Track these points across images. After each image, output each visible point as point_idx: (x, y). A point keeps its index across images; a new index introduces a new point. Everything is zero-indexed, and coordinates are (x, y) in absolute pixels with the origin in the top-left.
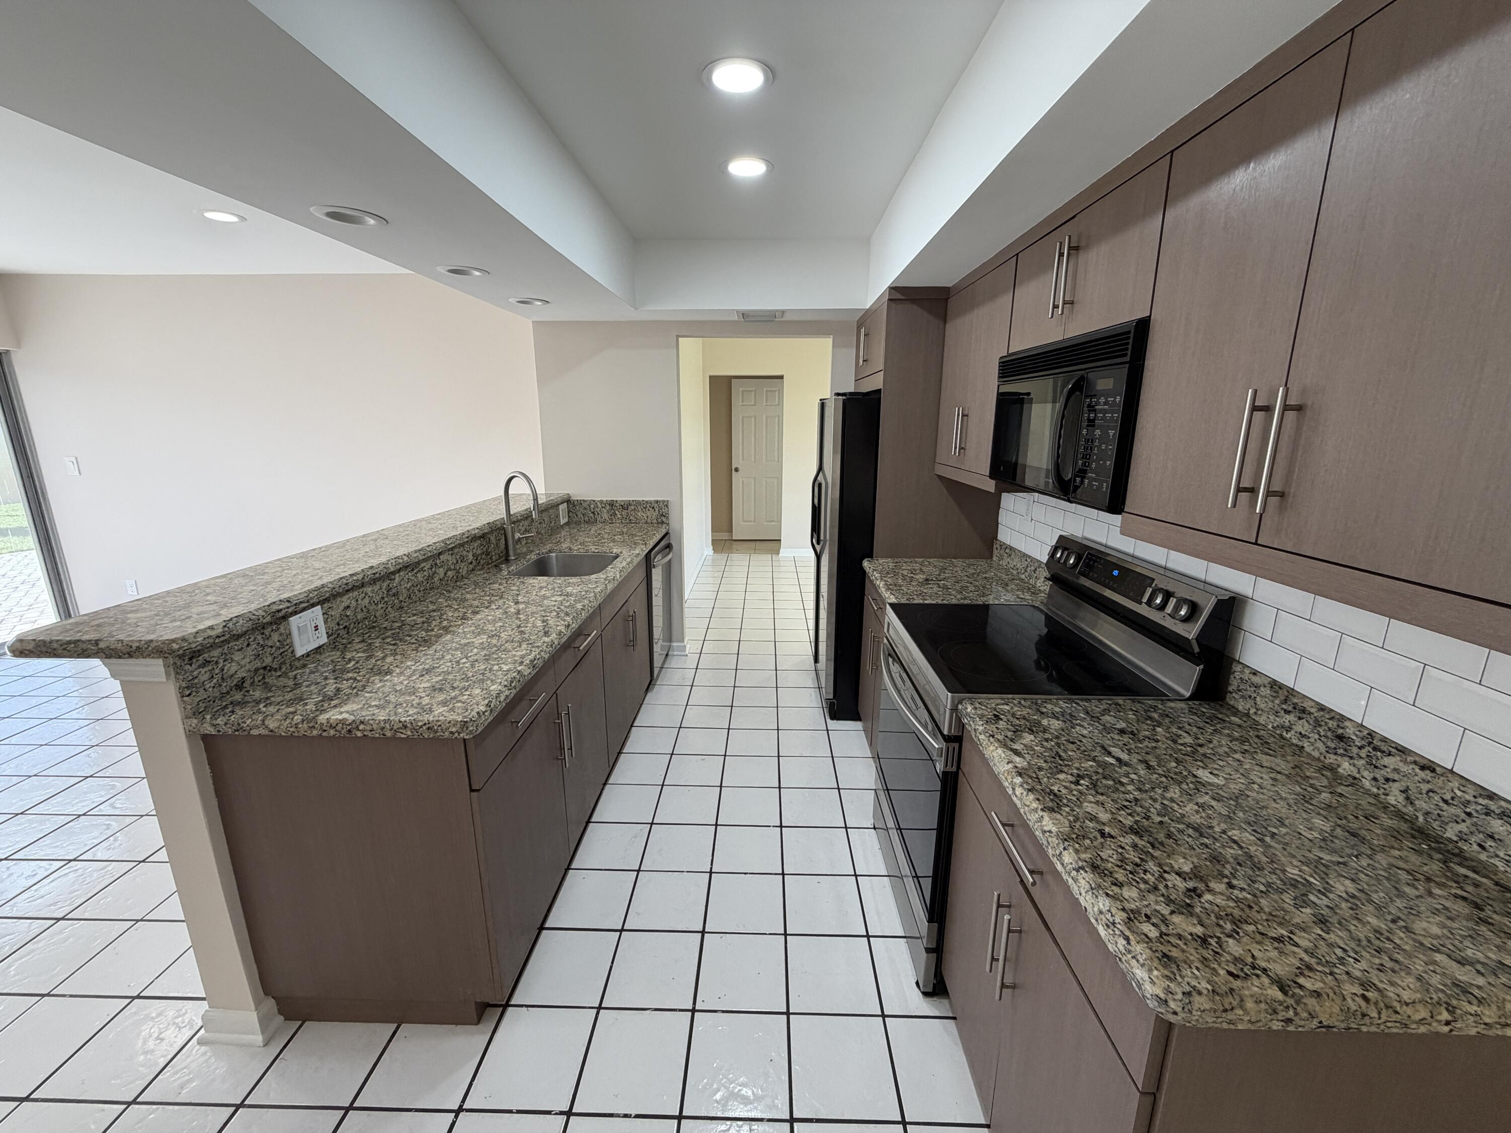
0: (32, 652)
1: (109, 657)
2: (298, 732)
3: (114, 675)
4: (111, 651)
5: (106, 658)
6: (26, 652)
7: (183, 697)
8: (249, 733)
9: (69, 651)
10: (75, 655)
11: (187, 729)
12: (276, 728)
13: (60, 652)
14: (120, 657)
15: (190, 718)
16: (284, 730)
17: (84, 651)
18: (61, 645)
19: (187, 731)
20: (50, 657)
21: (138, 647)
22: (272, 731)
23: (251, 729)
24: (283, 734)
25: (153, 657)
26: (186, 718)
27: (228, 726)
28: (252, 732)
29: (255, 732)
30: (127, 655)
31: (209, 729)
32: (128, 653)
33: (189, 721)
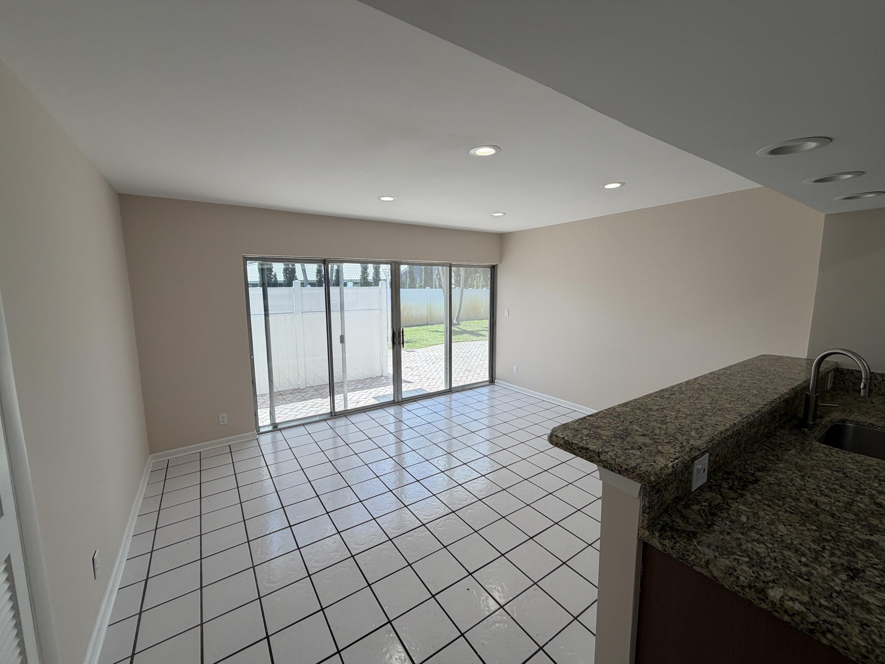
0: (562, 446)
1: (605, 467)
2: (744, 594)
3: (601, 478)
4: (608, 465)
5: (603, 467)
6: (559, 445)
7: (644, 512)
8: (692, 566)
9: (582, 453)
10: (585, 457)
11: (640, 534)
12: (720, 578)
13: (577, 452)
14: (612, 471)
15: (645, 529)
16: (729, 584)
17: (591, 457)
18: (578, 448)
19: (640, 536)
20: (571, 452)
21: (626, 469)
22: (715, 578)
23: (694, 565)
24: (726, 586)
25: (635, 481)
26: (642, 527)
27: (674, 551)
28: (694, 567)
29: (698, 569)
30: (617, 471)
31: (655, 542)
32: (619, 471)
33: (642, 531)
